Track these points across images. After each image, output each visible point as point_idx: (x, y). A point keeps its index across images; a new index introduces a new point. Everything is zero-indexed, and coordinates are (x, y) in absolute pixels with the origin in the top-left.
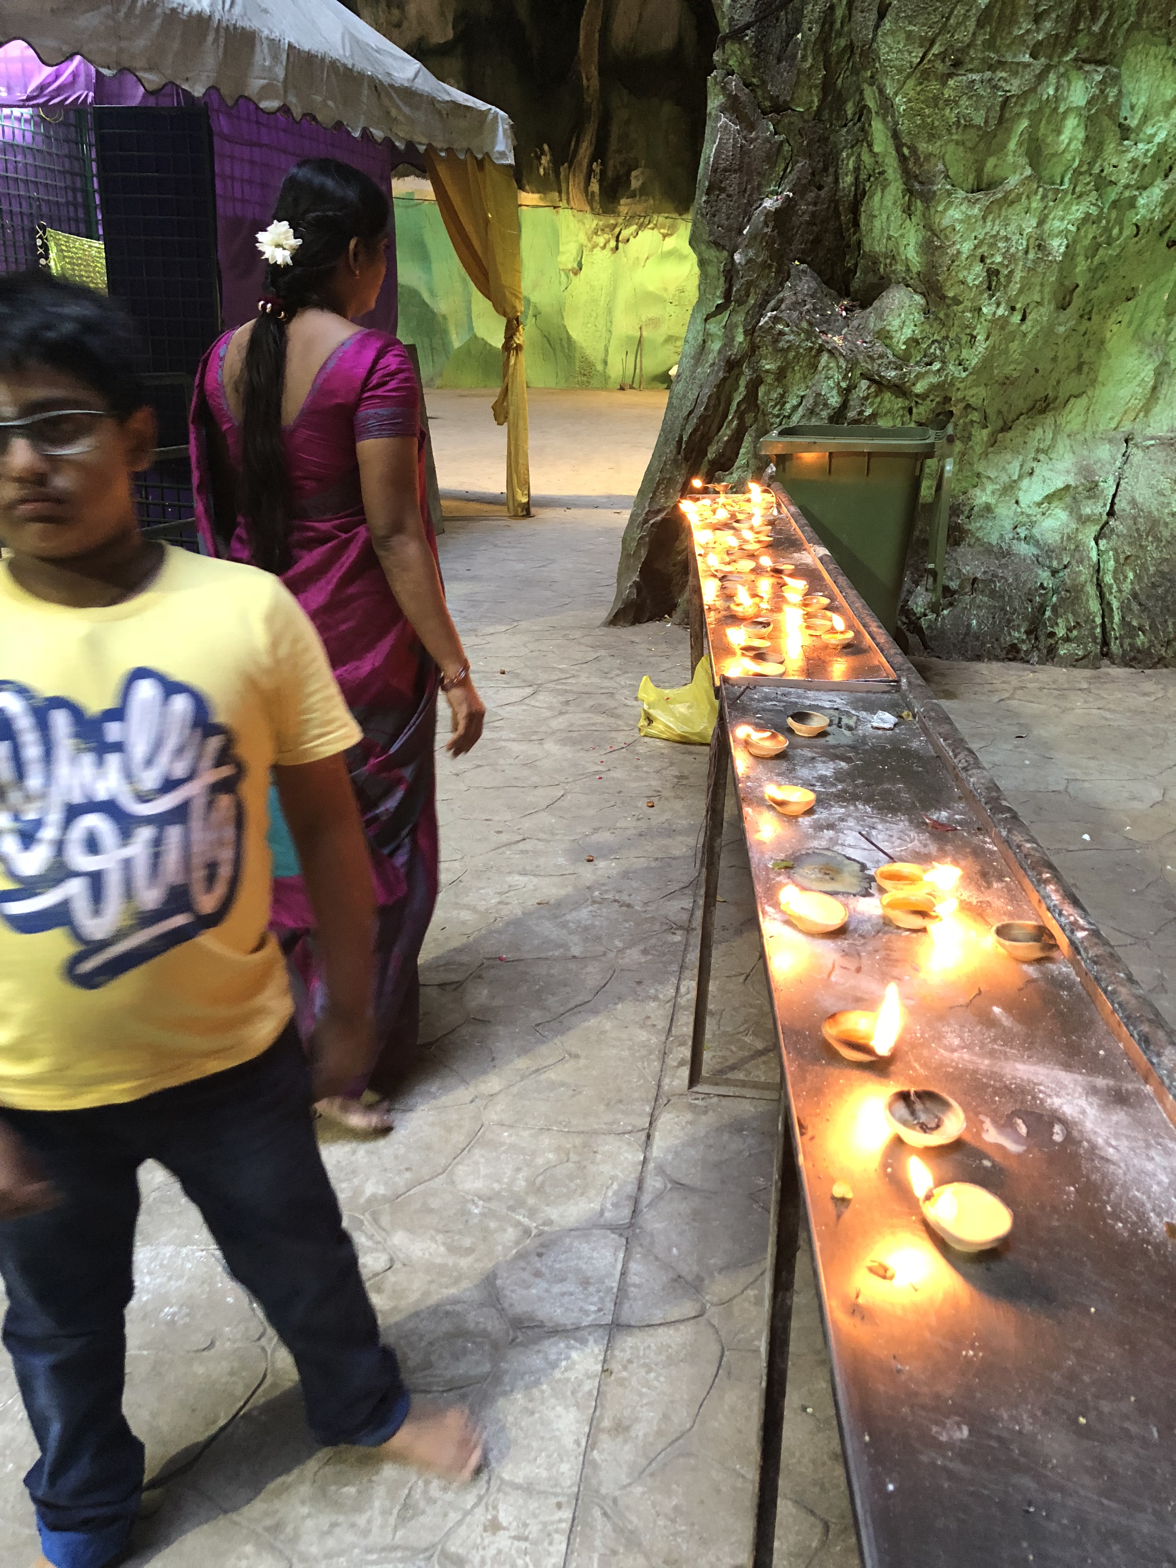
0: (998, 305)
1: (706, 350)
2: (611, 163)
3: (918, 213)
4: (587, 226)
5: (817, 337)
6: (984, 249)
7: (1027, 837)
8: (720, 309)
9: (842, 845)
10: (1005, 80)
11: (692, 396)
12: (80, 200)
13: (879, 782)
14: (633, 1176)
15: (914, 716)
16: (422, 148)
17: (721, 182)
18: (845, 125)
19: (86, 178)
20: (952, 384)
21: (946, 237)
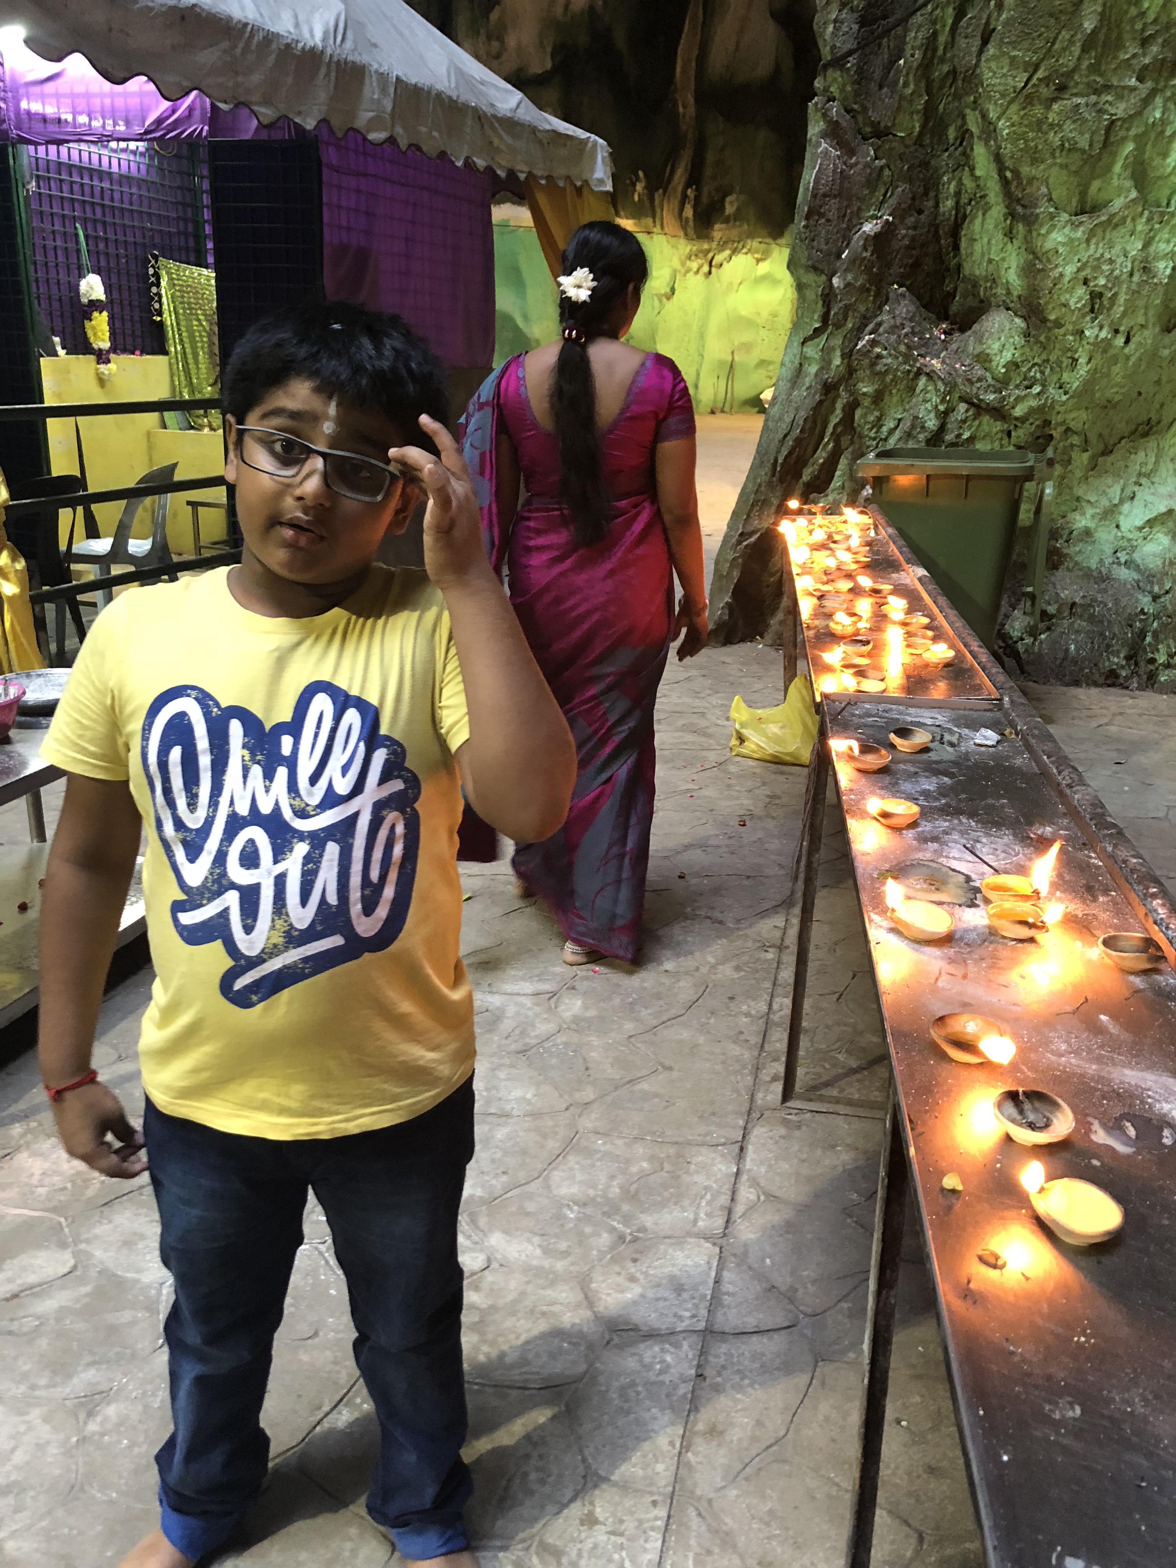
0: (1101, 328)
1: (803, 374)
2: (705, 191)
3: (1020, 236)
4: (681, 251)
5: (916, 360)
6: (1087, 272)
7: (1132, 853)
8: (817, 332)
9: (947, 857)
10: (1111, 104)
11: (788, 419)
12: (190, 228)
13: (984, 797)
14: (727, 1187)
15: (1017, 734)
16: (522, 176)
17: (821, 207)
18: (947, 150)
19: (197, 209)
20: (1052, 407)
21: (1049, 260)
